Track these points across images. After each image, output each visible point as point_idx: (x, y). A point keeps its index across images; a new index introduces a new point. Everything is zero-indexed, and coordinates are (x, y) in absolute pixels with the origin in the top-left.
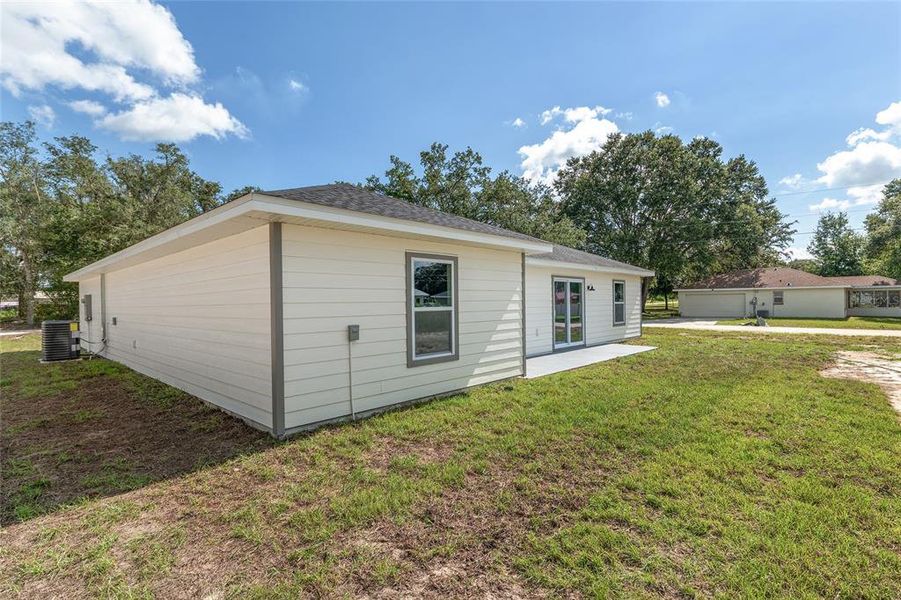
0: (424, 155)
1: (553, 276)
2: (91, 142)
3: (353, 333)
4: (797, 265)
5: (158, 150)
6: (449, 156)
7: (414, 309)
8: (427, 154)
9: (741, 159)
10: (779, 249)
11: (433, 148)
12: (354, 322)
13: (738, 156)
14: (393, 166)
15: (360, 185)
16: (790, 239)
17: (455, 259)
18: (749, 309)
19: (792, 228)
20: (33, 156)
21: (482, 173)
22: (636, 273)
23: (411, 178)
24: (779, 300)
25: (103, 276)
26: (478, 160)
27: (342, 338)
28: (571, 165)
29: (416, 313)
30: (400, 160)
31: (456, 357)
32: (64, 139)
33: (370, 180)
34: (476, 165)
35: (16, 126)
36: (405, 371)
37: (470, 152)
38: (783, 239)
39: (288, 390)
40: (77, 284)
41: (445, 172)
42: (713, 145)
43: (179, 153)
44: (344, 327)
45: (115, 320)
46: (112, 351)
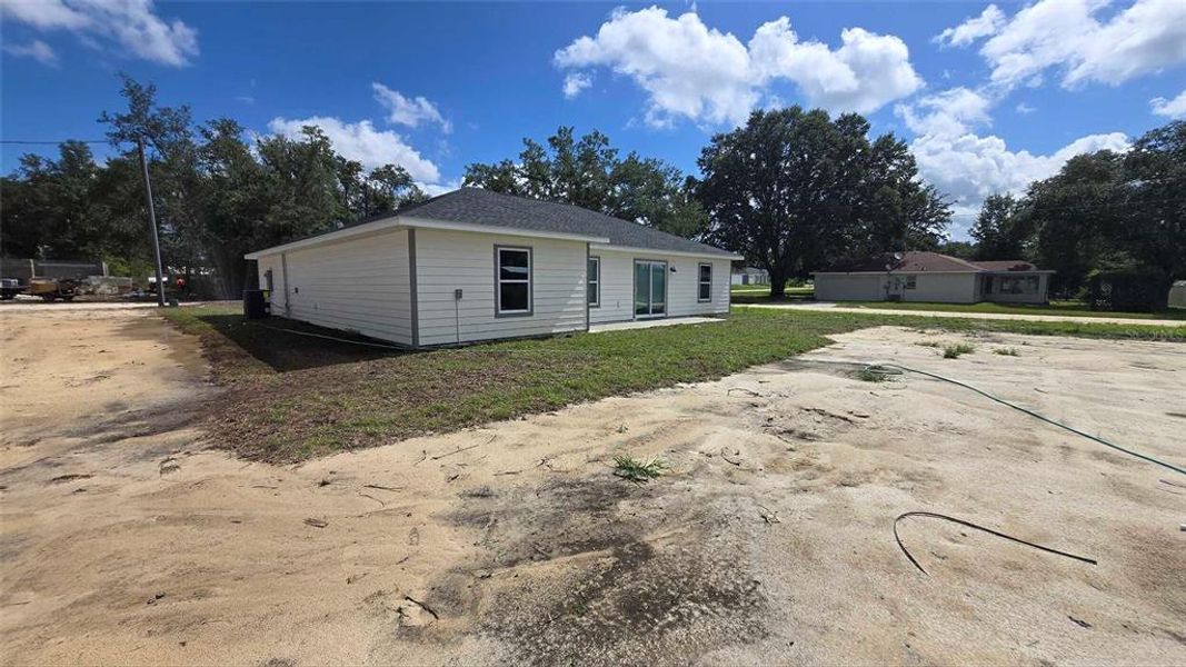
0: (552, 140)
1: (635, 260)
2: (238, 124)
3: (458, 294)
4: (953, 249)
5: (304, 132)
6: (577, 138)
7: (500, 281)
8: (555, 138)
9: (890, 137)
10: (935, 231)
11: (560, 132)
12: (458, 288)
13: (887, 134)
14: (527, 148)
15: (495, 167)
16: (949, 221)
17: (531, 249)
18: (883, 293)
19: (950, 209)
20: (191, 139)
21: (609, 154)
22: (725, 257)
23: (543, 159)
24: (912, 285)
25: (283, 255)
26: (605, 141)
27: (452, 297)
28: (715, 141)
29: (502, 284)
30: (534, 142)
31: (531, 314)
32: (214, 122)
33: (504, 164)
34: (604, 147)
35: (174, 111)
36: (493, 320)
37: (596, 135)
38: (942, 220)
39: (421, 324)
40: (256, 261)
41: (576, 154)
42: (861, 120)
43: (322, 134)
44: (453, 290)
45: (296, 289)
46: (293, 312)
